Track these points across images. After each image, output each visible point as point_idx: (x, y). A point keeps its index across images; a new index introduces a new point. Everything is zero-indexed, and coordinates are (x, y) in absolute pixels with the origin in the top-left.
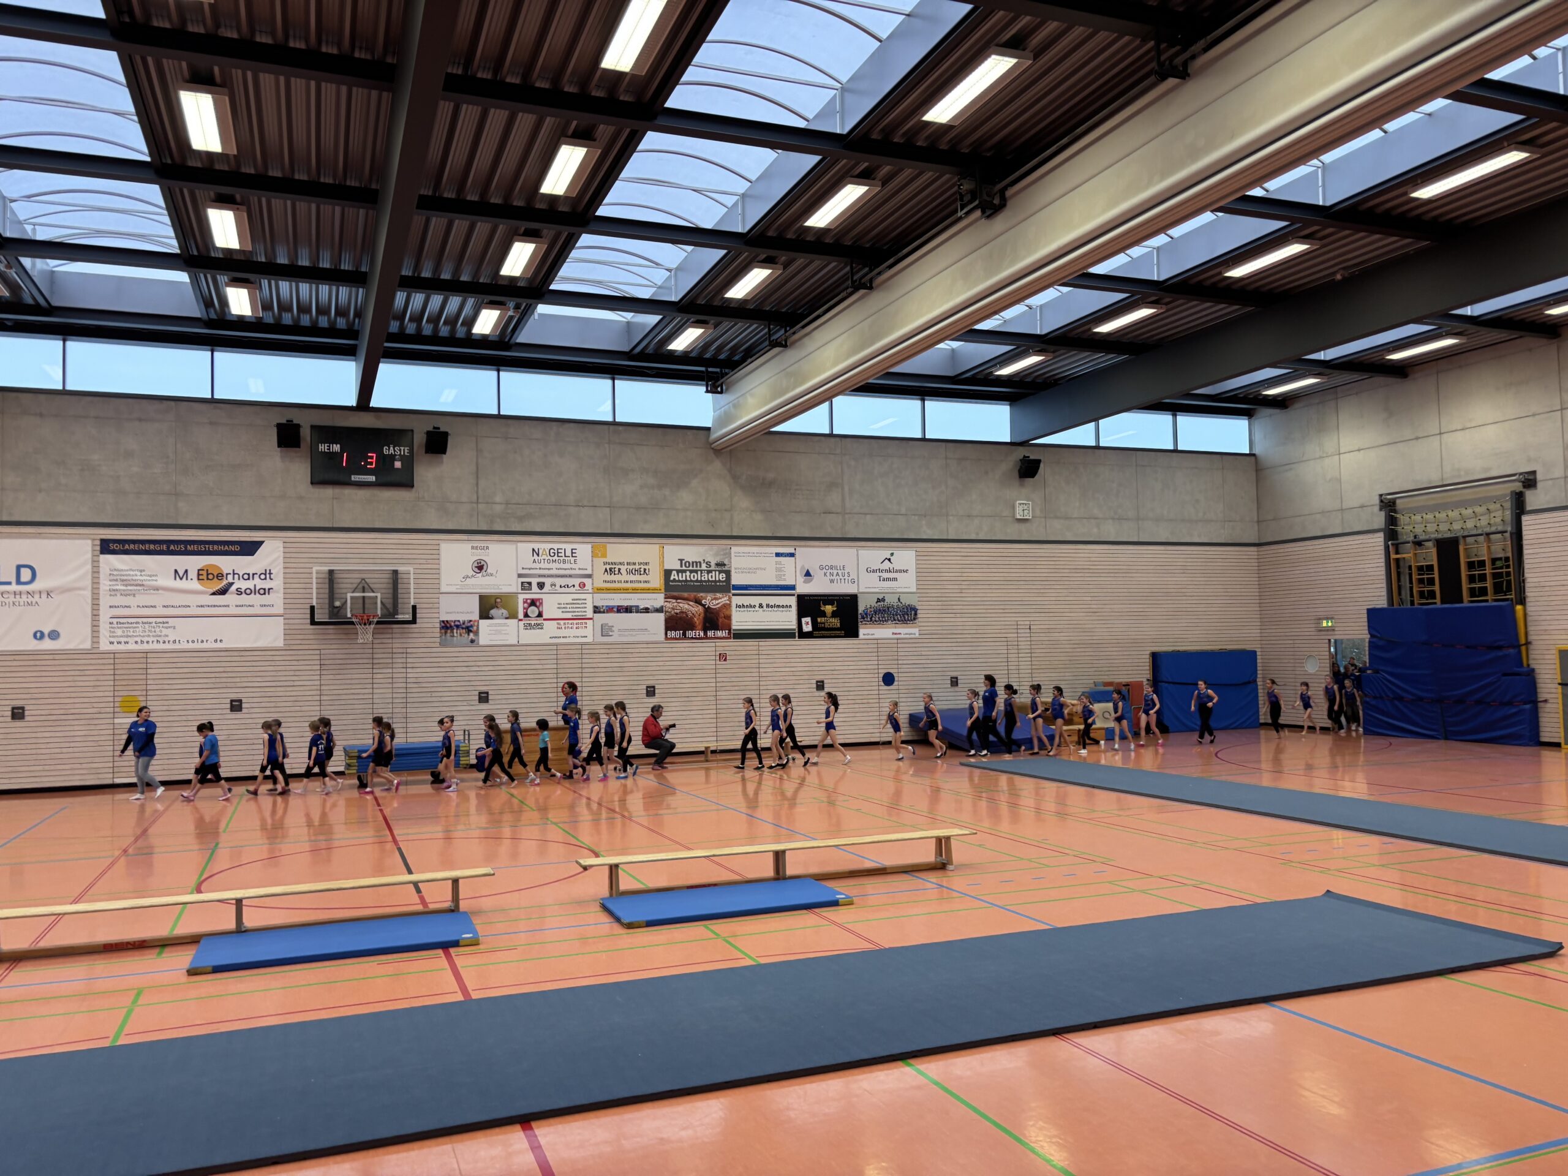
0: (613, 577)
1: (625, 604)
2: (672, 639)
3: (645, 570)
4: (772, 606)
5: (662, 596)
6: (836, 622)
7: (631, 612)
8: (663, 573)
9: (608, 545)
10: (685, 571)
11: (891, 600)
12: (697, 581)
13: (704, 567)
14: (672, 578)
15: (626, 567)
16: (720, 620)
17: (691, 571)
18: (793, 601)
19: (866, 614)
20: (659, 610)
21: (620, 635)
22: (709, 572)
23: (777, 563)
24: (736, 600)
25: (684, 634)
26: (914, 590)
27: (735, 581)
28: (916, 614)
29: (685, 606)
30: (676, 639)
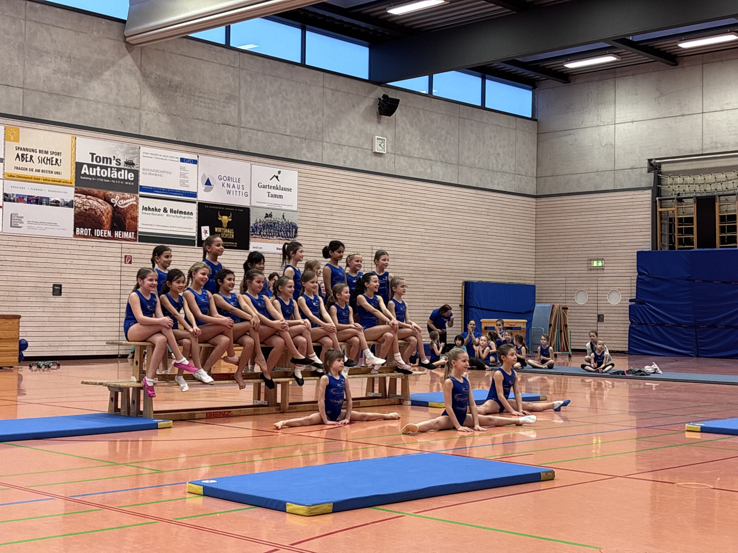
0: (24, 164)
1: (36, 194)
2: (80, 236)
3: (57, 160)
4: (175, 212)
5: (73, 189)
6: (230, 233)
7: (41, 204)
8: (74, 166)
9: (21, 129)
10: (95, 166)
11: (277, 217)
12: (107, 178)
13: (114, 164)
14: (83, 172)
15: (38, 154)
16: (127, 221)
17: (102, 167)
18: (194, 208)
19: (256, 228)
20: (69, 205)
21: (29, 228)
22: (118, 170)
23: (182, 168)
24: (143, 202)
25: (92, 232)
26: (295, 209)
27: (142, 182)
28: (296, 232)
29: (94, 203)
30: (84, 237)
